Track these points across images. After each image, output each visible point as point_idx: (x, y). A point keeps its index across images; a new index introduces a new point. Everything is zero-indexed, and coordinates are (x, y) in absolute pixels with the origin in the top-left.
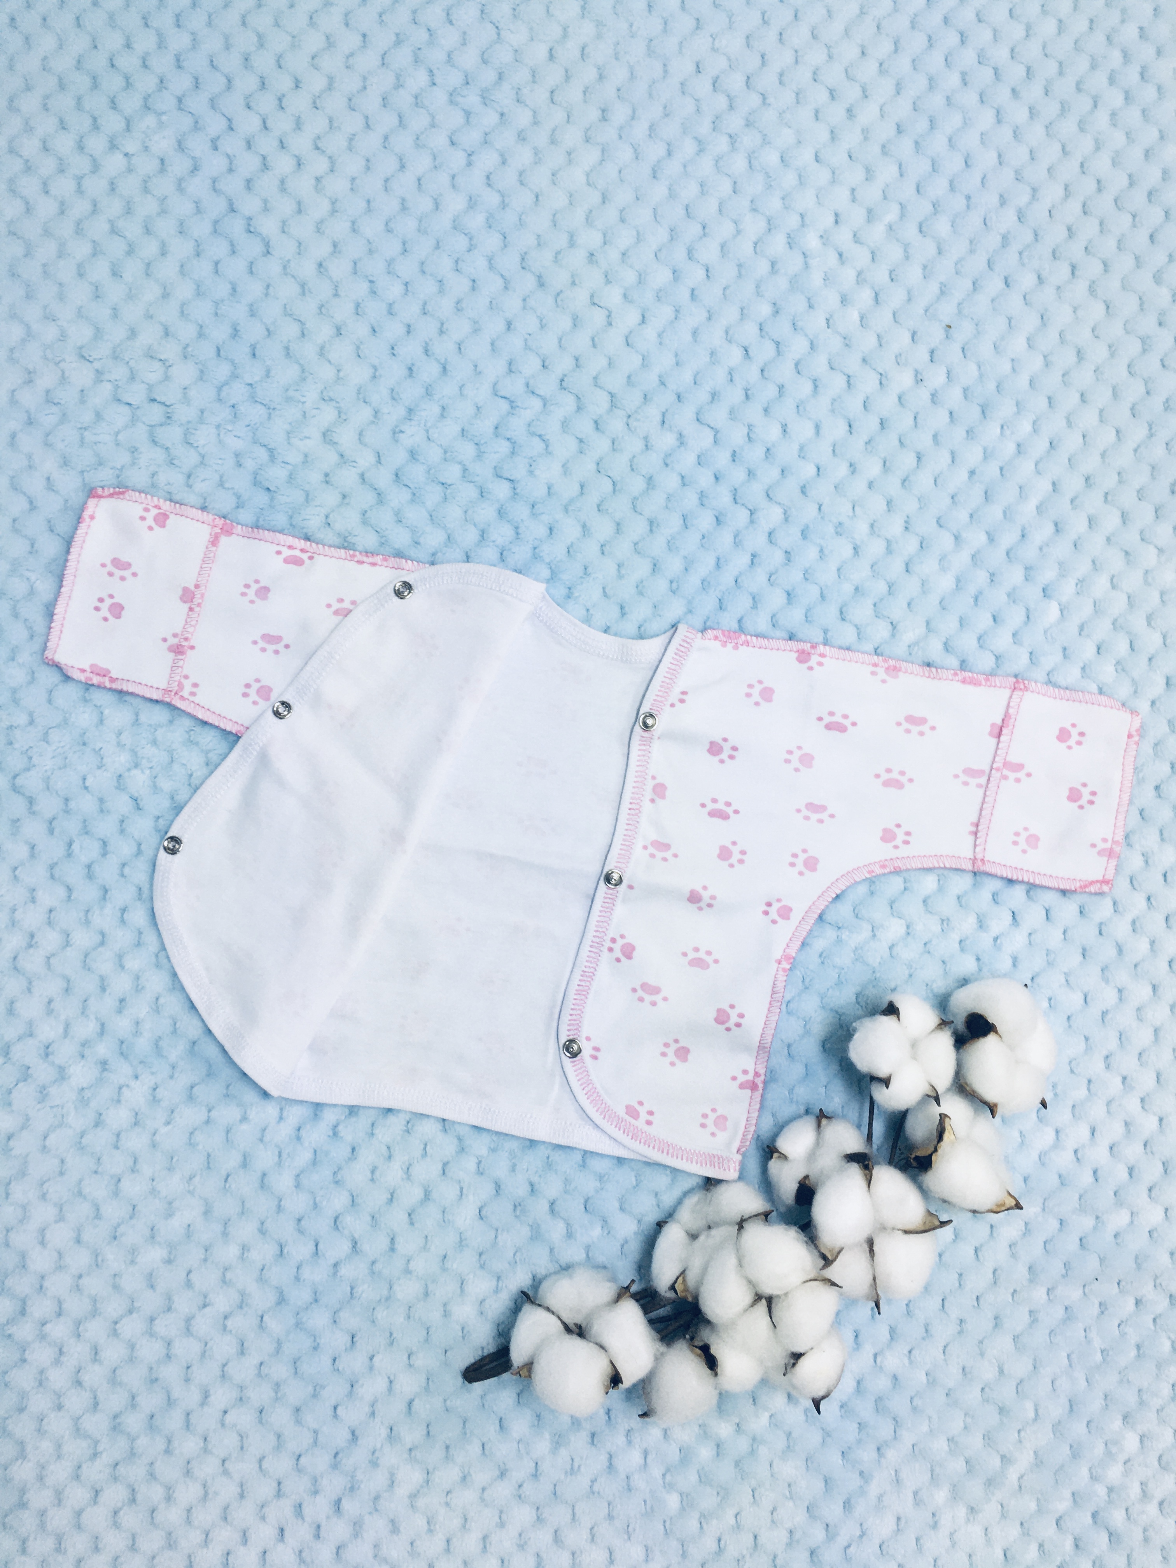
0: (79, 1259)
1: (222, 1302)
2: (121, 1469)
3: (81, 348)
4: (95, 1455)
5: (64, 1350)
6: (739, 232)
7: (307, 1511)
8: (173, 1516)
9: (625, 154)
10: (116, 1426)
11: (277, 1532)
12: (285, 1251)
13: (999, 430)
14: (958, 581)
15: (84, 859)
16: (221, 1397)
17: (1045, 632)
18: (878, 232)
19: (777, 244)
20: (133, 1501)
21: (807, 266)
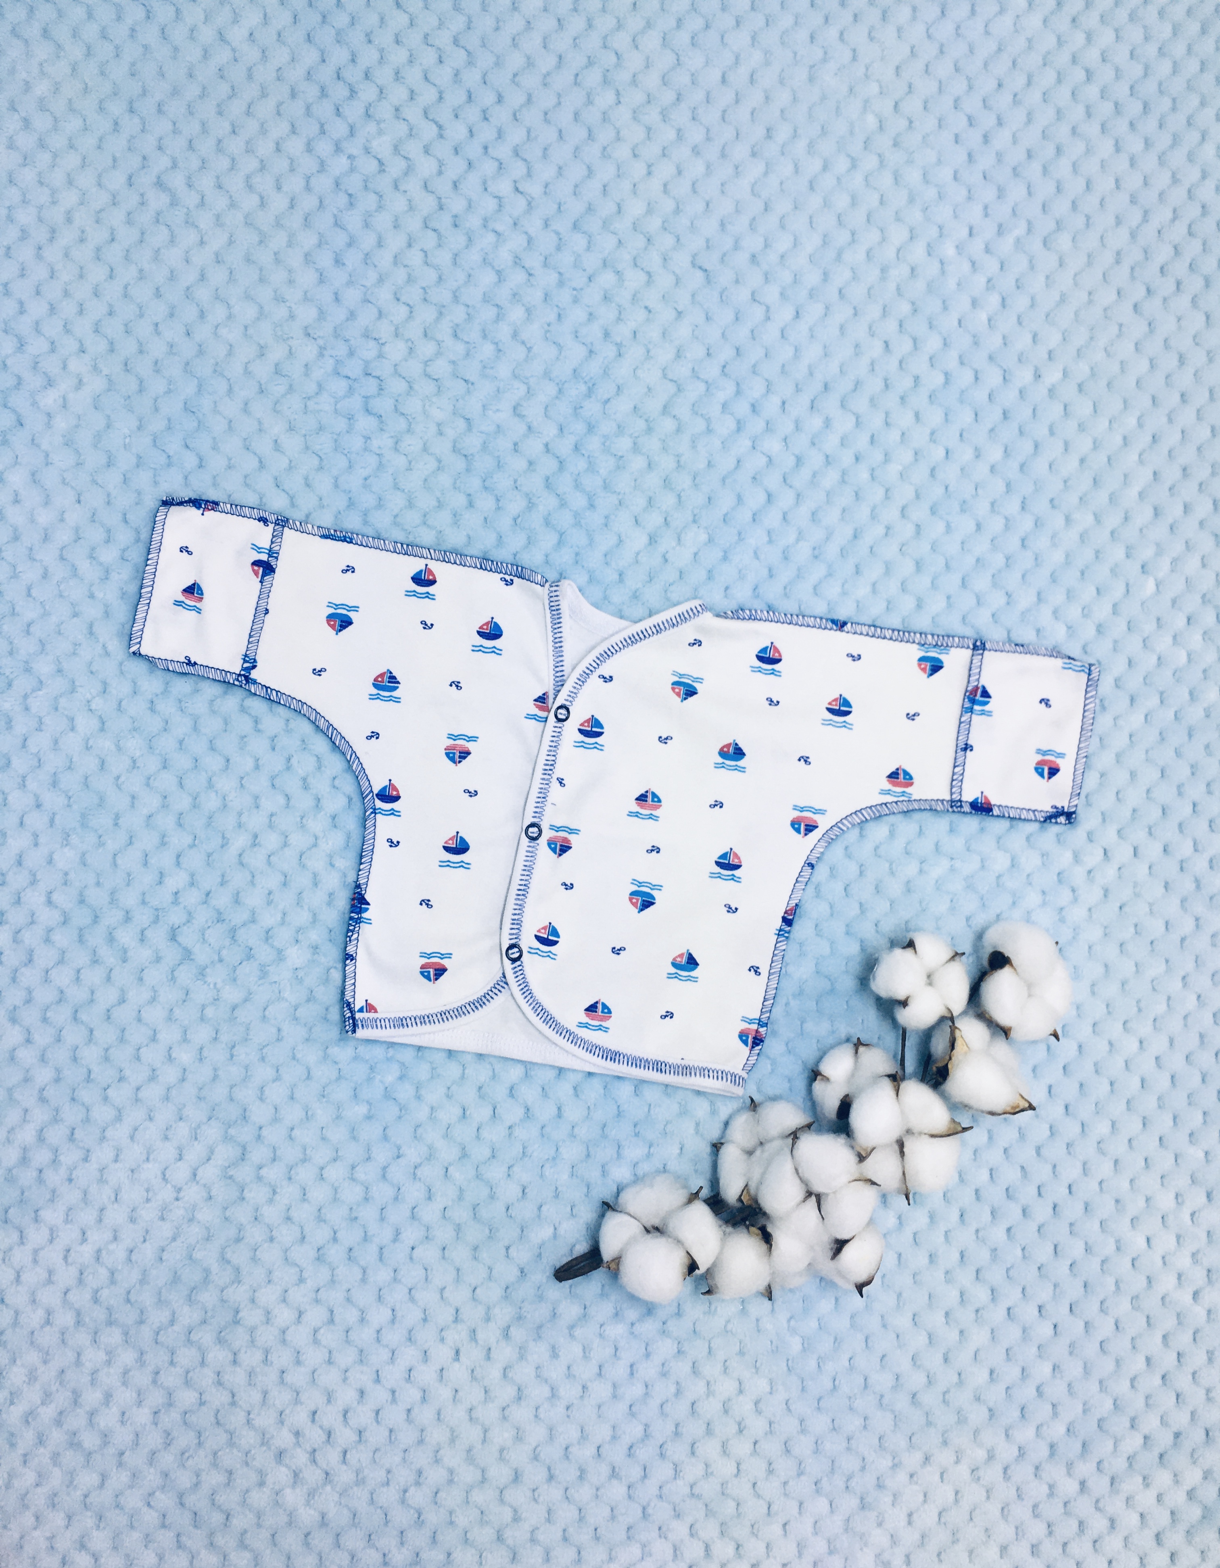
0: (293, 1114)
1: (413, 1154)
2: (322, 1294)
3: (306, 327)
4: (301, 1280)
5: (278, 1190)
6: (884, 239)
7: (480, 1335)
8: (365, 1335)
9: (786, 169)
10: (320, 1257)
11: (453, 1353)
12: (468, 1113)
13: (1107, 423)
14: (1067, 556)
15: (301, 772)
16: (411, 1235)
17: (1142, 604)
18: (1006, 245)
19: (918, 252)
20: (331, 1321)
21: (943, 272)
